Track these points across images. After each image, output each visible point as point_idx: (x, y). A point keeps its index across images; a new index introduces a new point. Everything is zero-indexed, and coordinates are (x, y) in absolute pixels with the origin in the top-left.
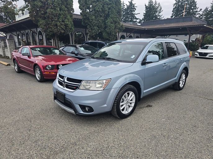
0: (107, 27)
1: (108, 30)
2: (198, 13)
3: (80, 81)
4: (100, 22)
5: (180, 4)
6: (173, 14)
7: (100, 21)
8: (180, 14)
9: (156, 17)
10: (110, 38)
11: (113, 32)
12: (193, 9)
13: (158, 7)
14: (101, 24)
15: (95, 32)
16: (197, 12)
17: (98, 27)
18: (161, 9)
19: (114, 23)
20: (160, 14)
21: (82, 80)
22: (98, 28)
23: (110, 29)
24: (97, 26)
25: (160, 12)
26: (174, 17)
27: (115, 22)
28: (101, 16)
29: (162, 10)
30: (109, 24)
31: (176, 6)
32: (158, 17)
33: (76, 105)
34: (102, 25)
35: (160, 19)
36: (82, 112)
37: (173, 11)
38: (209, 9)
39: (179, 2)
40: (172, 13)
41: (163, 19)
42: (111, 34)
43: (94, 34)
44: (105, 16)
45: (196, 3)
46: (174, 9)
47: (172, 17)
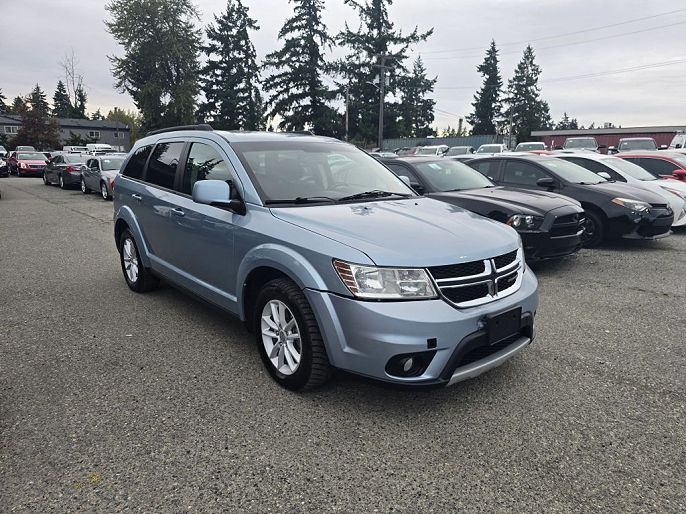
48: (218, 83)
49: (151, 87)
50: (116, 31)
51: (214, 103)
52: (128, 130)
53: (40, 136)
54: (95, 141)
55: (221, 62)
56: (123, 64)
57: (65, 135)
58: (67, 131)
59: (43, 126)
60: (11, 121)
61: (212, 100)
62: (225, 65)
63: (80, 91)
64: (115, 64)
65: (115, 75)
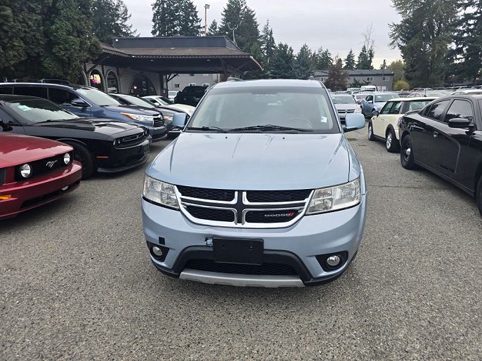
0: (59, 44)
1: (63, 53)
2: (201, 30)
3: (304, 194)
4: (29, 27)
5: (165, 6)
6: (155, 26)
7: (30, 23)
8: (169, 29)
9: (118, 28)
10: (67, 74)
11: (76, 60)
12: (192, 21)
13: (118, 6)
14: (32, 33)
15: (15, 56)
16: (199, 27)
17: (26, 43)
18: (126, 11)
19: (75, 34)
20: (127, 23)
21: (311, 190)
22: (24, 46)
23: (66, 49)
24: (22, 39)
25: (126, 19)
26: (158, 33)
27: (78, 32)
28: (32, 10)
29: (129, 13)
30: (62, 34)
31: (159, 9)
32: (124, 30)
33: (310, 259)
34: (38, 35)
35: (128, 34)
36: (324, 274)
37: (154, 21)
38: (220, 24)
39: (163, 2)
40: (153, 24)
41: (135, 35)
42: (69, 64)
43: (12, 62)
44: (45, 10)
45: (195, 9)
46: (155, 15)
47: (154, 32)
48: (468, 31)
49: (414, 41)
50: (399, 4)
51: (462, 48)
52: (393, 75)
53: (336, 82)
54: (367, 84)
55: (476, 13)
56: (398, 28)
57: (351, 81)
58: (352, 78)
59: (339, 76)
60: (323, 74)
61: (460, 46)
62: (479, 15)
63: (371, 51)
64: (392, 29)
65: (391, 36)
